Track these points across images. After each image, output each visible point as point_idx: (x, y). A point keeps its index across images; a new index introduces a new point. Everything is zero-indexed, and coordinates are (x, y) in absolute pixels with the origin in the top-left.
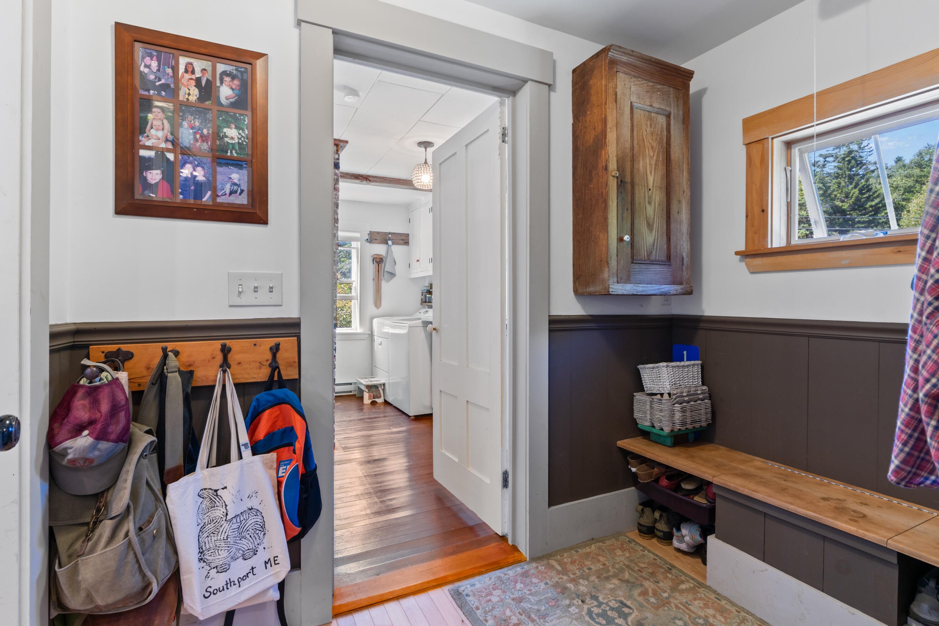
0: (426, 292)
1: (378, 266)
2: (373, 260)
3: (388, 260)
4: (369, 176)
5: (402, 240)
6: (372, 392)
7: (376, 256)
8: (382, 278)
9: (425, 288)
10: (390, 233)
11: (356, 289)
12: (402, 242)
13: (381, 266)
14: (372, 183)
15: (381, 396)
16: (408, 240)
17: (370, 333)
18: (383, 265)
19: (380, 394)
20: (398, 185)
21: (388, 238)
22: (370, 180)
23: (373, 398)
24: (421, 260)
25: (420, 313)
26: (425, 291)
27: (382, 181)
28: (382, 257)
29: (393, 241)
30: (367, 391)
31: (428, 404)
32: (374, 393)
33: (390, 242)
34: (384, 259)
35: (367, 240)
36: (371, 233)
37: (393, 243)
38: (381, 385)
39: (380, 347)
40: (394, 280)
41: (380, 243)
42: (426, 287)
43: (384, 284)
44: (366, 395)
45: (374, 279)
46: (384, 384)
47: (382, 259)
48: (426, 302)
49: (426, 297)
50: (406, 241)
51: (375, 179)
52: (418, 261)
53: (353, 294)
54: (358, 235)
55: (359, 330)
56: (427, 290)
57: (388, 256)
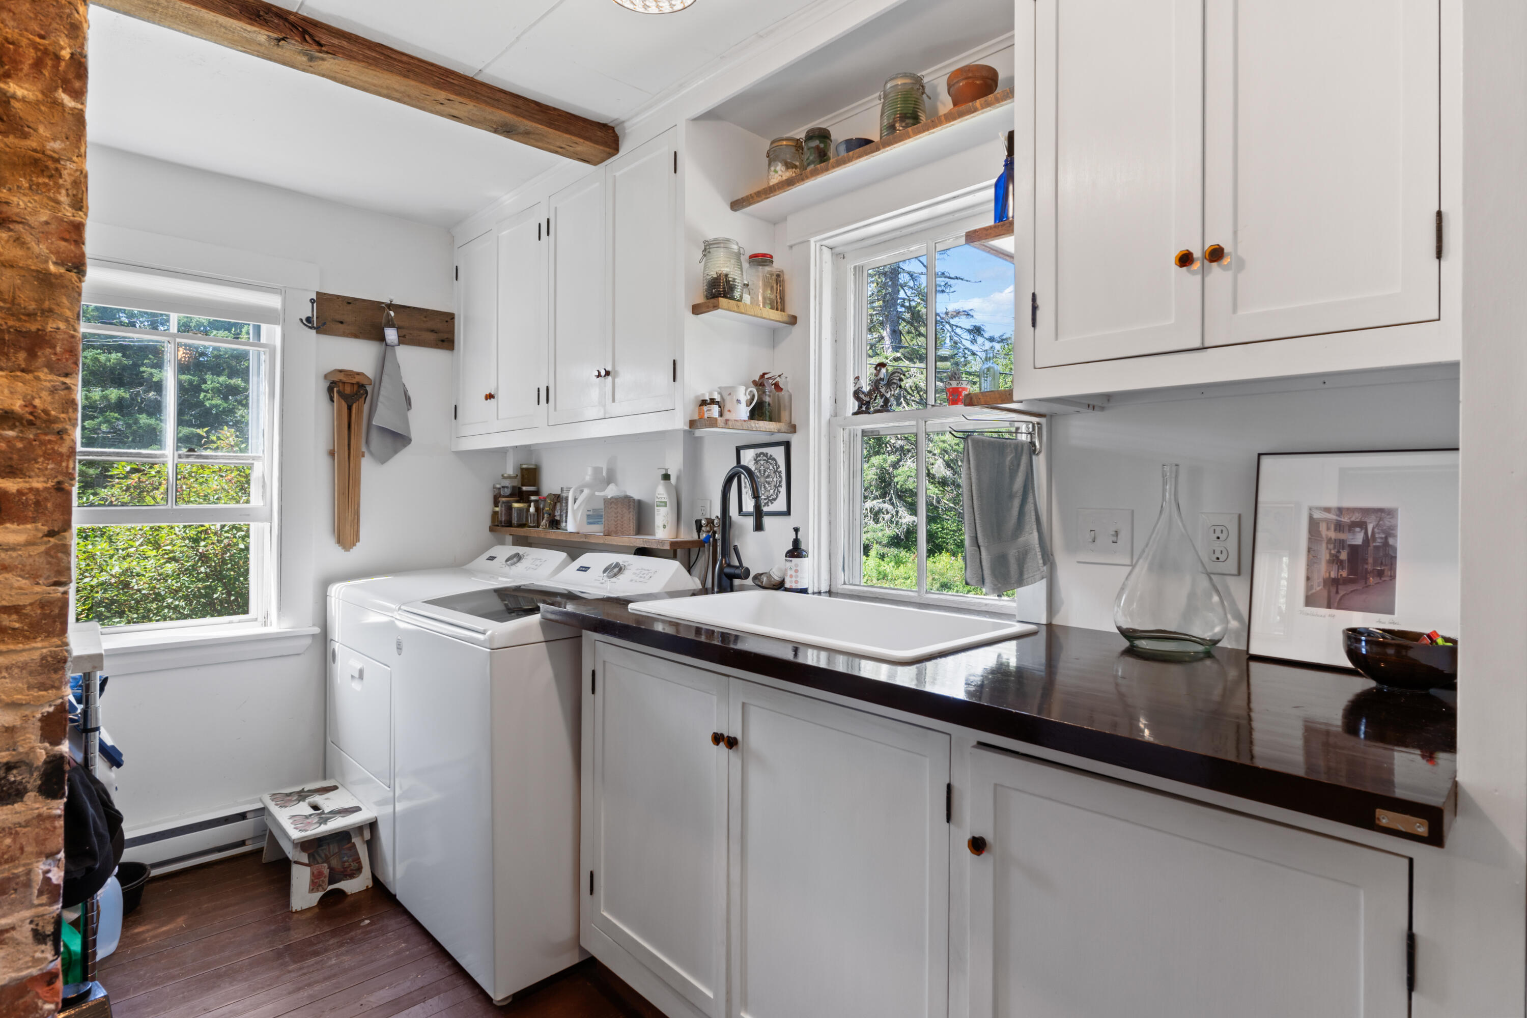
0: (511, 495)
1: (350, 408)
2: (330, 390)
3: (383, 392)
4: (316, 24)
5: (432, 331)
6: (327, 860)
7: (341, 377)
8: (364, 449)
9: (507, 483)
10: (390, 306)
11: (264, 486)
12: (432, 336)
13: (360, 411)
14: (330, 63)
15: (359, 869)
16: (452, 332)
17: (317, 630)
18: (366, 407)
19: (358, 860)
20: (442, 95)
21: (384, 321)
22: (319, 44)
23: (330, 883)
24: (501, 396)
25: (492, 558)
26: (508, 492)
27: (375, 59)
28: (364, 382)
29: (404, 332)
30: (304, 858)
31: (565, 931)
32: (334, 862)
33: (391, 334)
34: (369, 389)
35: (309, 320)
36: (322, 300)
37: (403, 340)
38: (360, 829)
39: (356, 686)
40: (404, 458)
41: (356, 336)
42: (509, 477)
43: (369, 470)
44: (301, 877)
45: (332, 454)
46: (373, 825)
47: (361, 386)
48: (509, 524)
49: (509, 508)
50: (445, 336)
51: (345, 44)
52: (490, 396)
53: (256, 499)
54: (273, 301)
55: (275, 627)
56: (514, 487)
57: (385, 378)
